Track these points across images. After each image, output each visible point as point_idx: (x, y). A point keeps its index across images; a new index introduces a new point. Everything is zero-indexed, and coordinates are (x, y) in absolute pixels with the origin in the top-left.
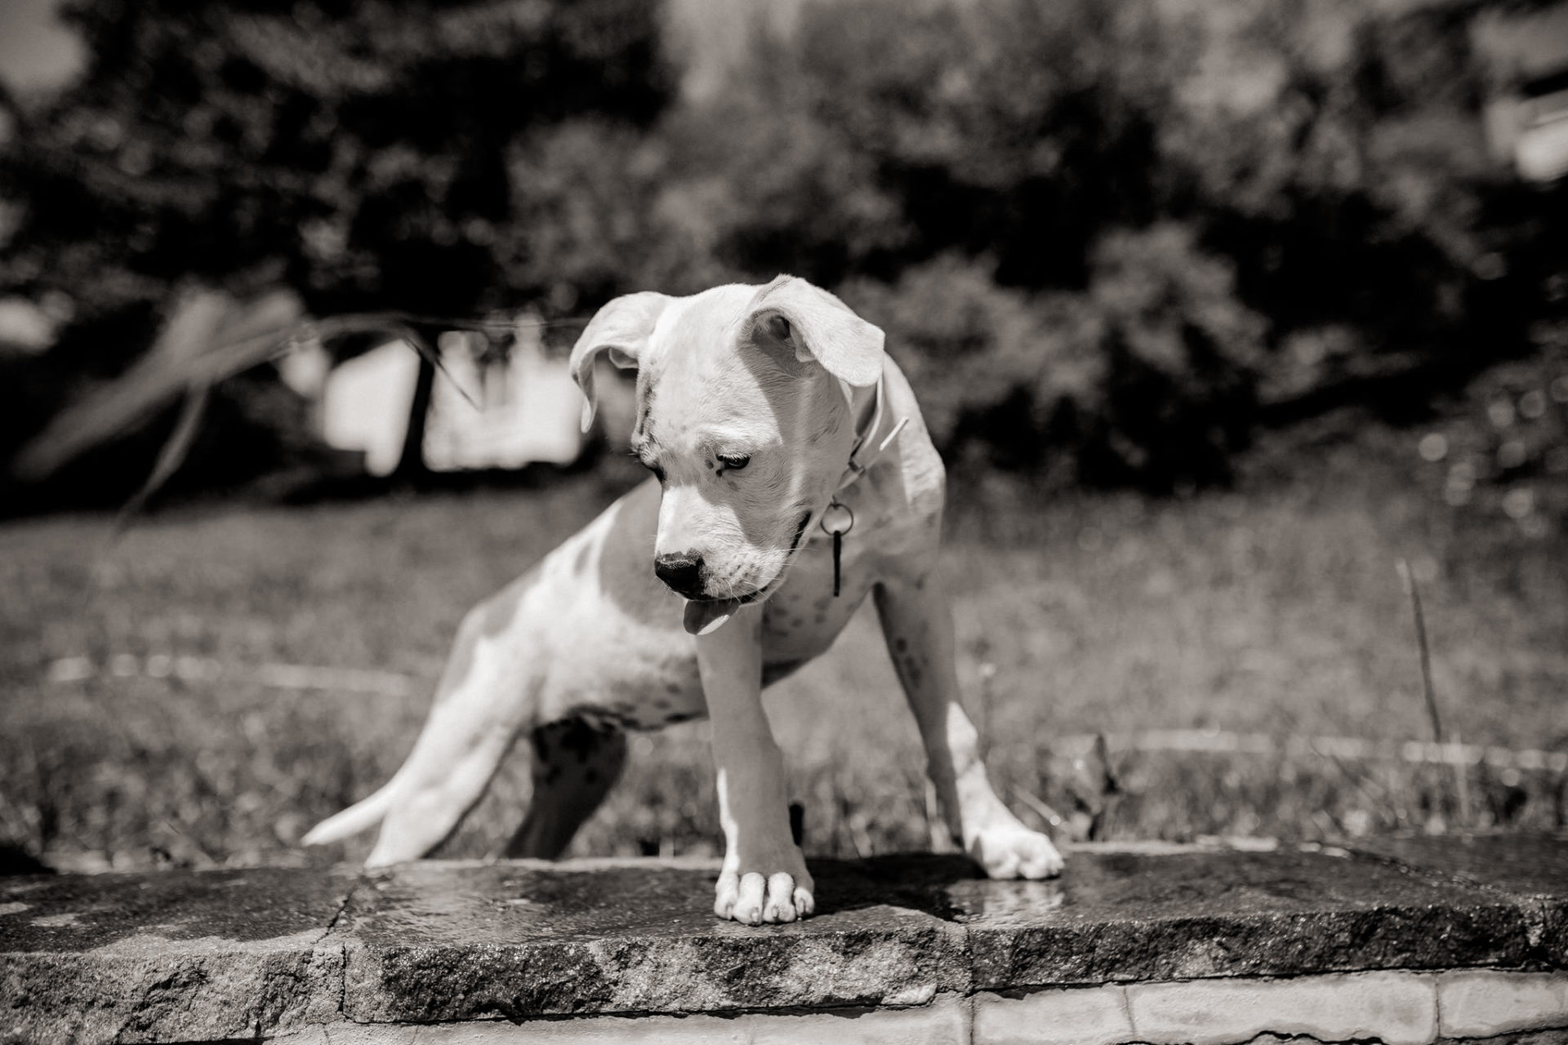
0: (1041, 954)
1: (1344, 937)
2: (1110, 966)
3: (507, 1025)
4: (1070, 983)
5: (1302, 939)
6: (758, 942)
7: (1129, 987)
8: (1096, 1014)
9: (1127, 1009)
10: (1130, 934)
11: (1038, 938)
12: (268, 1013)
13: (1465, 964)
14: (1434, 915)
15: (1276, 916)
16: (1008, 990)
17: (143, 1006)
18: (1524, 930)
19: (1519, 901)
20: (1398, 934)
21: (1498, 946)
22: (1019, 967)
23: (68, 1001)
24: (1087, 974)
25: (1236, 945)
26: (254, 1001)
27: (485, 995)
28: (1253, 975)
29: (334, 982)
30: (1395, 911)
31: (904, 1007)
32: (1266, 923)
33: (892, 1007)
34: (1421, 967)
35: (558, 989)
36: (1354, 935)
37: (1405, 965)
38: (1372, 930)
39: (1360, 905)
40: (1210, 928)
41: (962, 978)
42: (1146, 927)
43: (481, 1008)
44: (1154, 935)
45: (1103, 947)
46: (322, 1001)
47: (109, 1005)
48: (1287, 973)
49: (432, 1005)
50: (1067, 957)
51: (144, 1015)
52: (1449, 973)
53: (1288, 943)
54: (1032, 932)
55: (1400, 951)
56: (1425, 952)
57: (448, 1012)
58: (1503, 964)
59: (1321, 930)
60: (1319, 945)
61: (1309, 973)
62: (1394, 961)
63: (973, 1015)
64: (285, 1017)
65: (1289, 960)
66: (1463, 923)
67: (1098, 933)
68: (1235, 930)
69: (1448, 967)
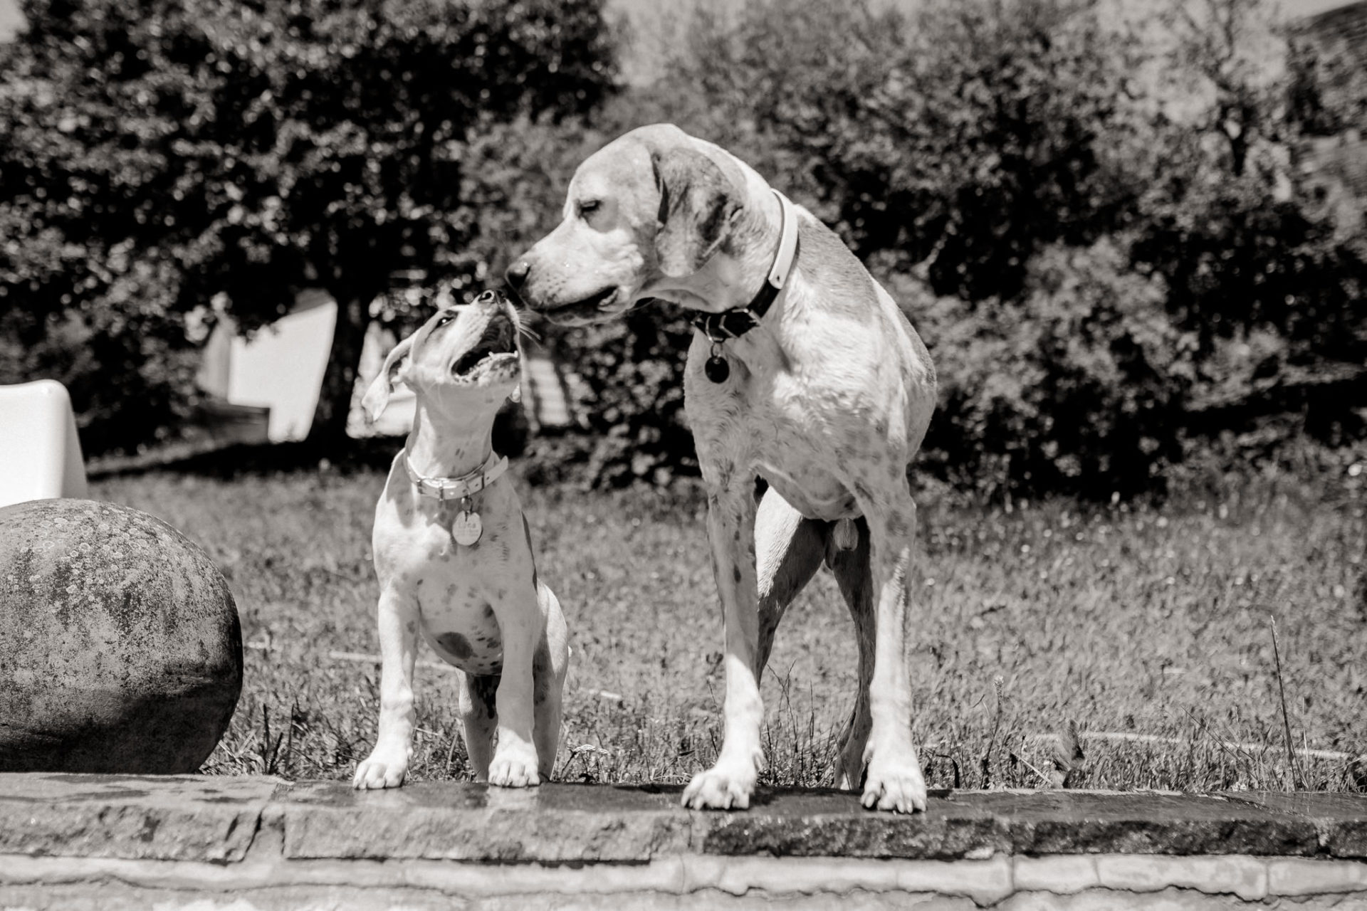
0: (1050, 834)
1: (1215, 835)
2: (1086, 843)
3: (773, 858)
4: (1065, 852)
5: (1192, 834)
6: (902, 821)
7: (1097, 856)
8: (1078, 870)
9: (1096, 869)
10: (1098, 827)
11: (1049, 826)
12: (654, 846)
13: (1284, 854)
14: (1266, 825)
15: (1177, 822)
16: (1032, 854)
17: (595, 839)
18: (1317, 836)
19: (1315, 821)
20: (1246, 834)
21: (1302, 844)
22: (1038, 841)
23: (557, 835)
24: (1074, 847)
25: (1155, 836)
26: (649, 840)
27: (763, 842)
28: (1164, 853)
29: (686, 832)
30: (1244, 822)
31: (977, 860)
32: (1172, 825)
33: (970, 859)
34: (1258, 854)
35: (800, 840)
36: (1221, 834)
37: (1250, 852)
38: (1231, 832)
39: (1226, 818)
40: (1141, 826)
41: (1008, 846)
42: (1107, 823)
43: (760, 849)
44: (1111, 828)
45: (1083, 833)
46: (680, 841)
47: (577, 838)
48: (1183, 852)
49: (737, 847)
50: (1063, 837)
51: (595, 844)
52: (1275, 858)
53: (1185, 836)
54: (1045, 823)
55: (1246, 844)
56: (1261, 845)
57: (744, 850)
58: (1305, 855)
59: (1203, 830)
60: (1201, 838)
61: (1195, 853)
62: (1244, 850)
63: (1013, 866)
64: (661, 850)
65: (1185, 845)
66: (1283, 830)
67: (1081, 825)
68: (1156, 827)
69: (1274, 854)
